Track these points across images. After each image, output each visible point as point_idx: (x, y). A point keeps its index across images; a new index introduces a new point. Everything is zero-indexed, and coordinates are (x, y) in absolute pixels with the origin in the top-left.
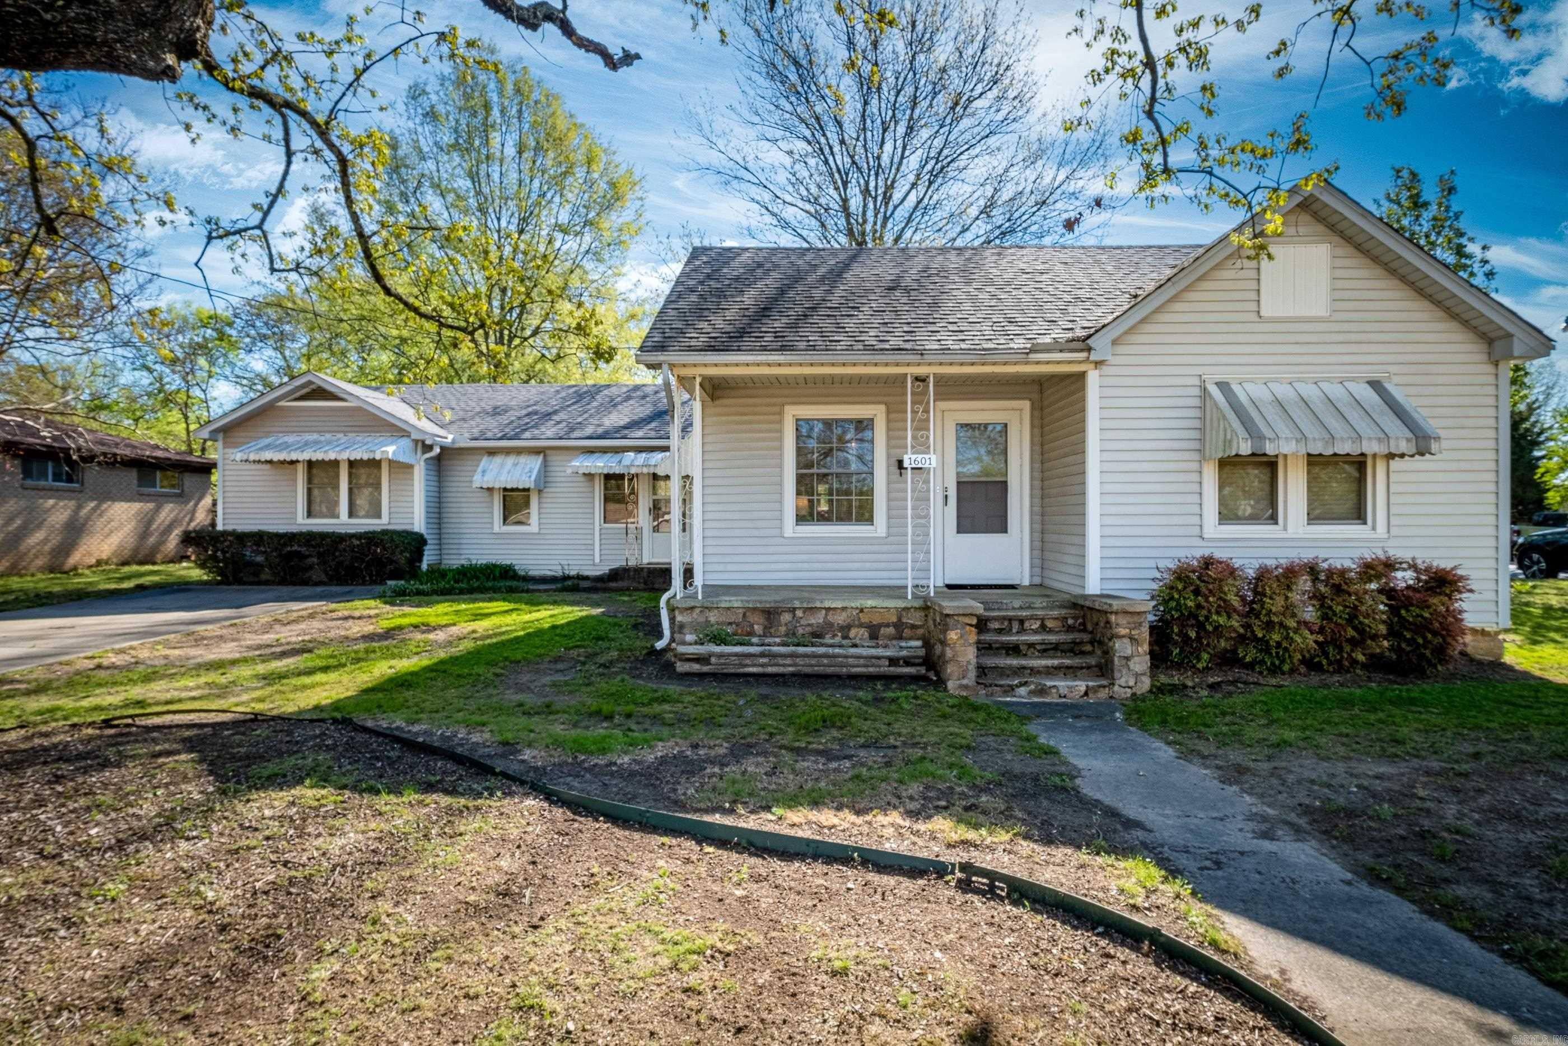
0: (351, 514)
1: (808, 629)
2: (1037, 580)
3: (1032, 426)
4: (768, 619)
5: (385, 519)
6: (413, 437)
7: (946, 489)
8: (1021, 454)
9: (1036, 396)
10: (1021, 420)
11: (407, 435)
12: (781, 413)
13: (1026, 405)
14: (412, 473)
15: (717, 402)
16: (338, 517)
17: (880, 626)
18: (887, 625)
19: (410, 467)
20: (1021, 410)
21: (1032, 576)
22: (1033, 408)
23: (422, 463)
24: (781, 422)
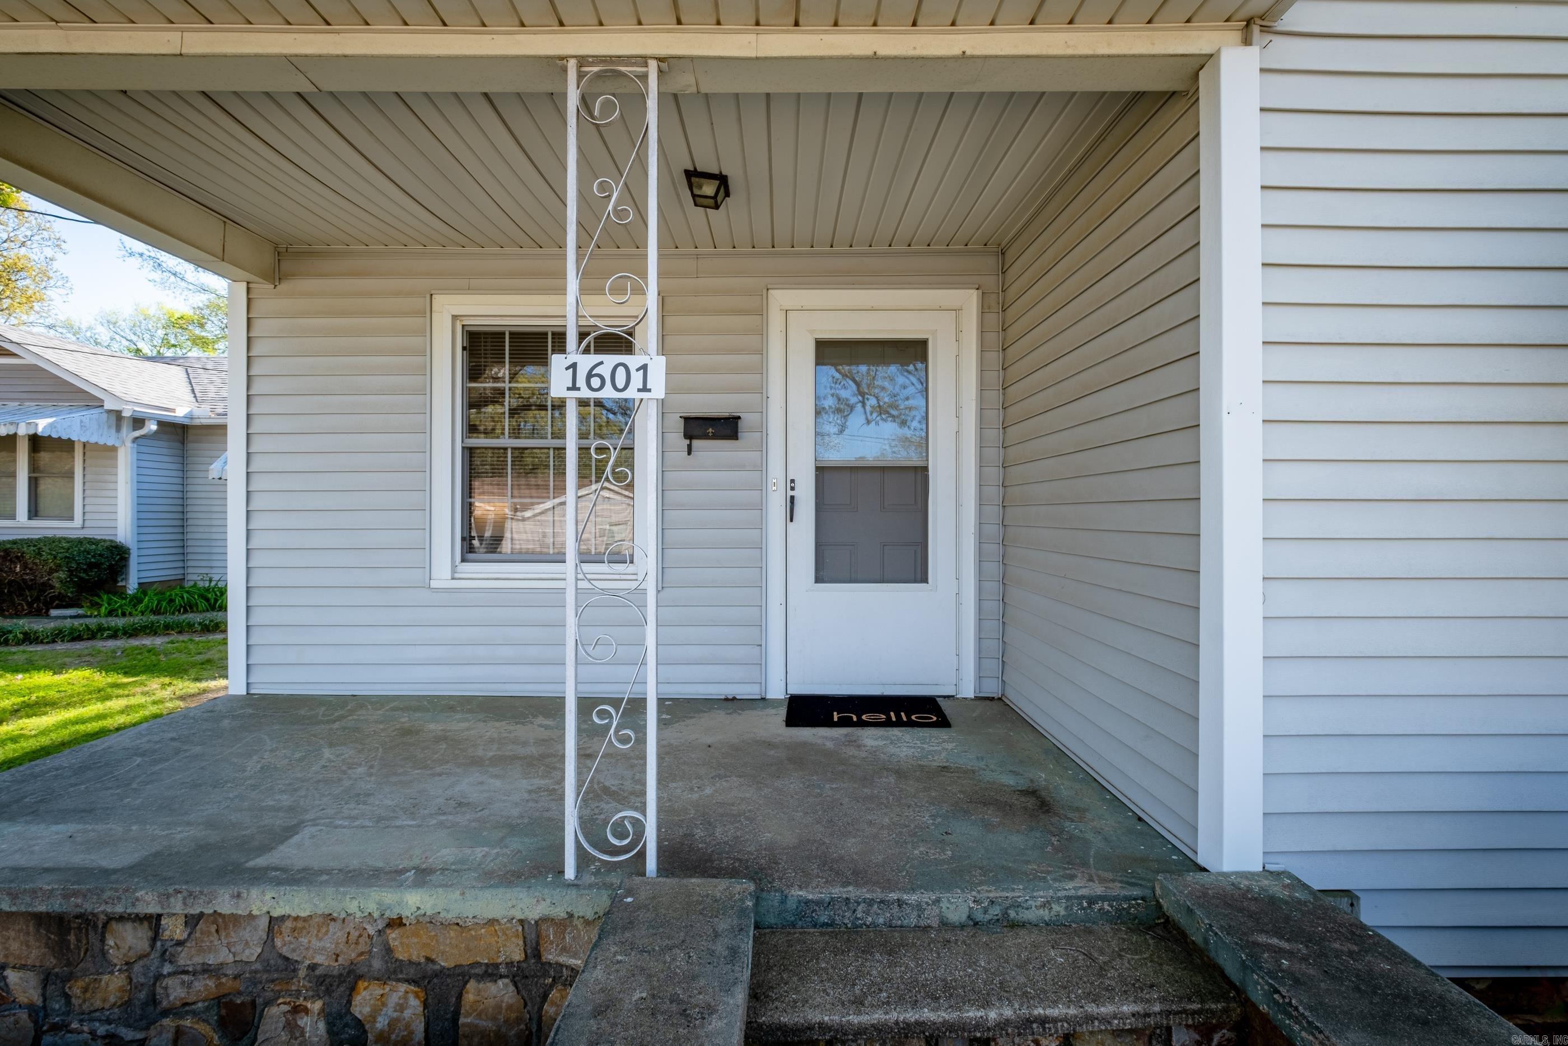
0: (34, 512)
1: (204, 986)
2: (992, 689)
3: (983, 349)
4: (60, 948)
5: (78, 522)
6: (108, 406)
7: (792, 484)
8: (958, 408)
9: (990, 282)
10: (958, 331)
11: (98, 403)
12: (428, 312)
13: (969, 299)
14: (116, 458)
15: (284, 287)
16: (13, 517)
17: (462, 975)
18: (490, 973)
19: (114, 449)
20: (957, 310)
21: (980, 678)
22: (984, 310)
23: (129, 444)
24: (427, 331)
